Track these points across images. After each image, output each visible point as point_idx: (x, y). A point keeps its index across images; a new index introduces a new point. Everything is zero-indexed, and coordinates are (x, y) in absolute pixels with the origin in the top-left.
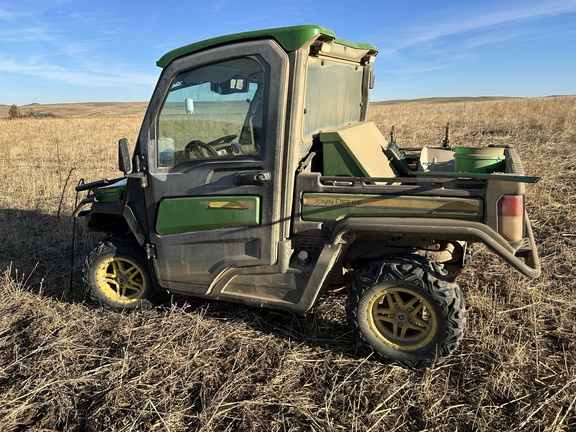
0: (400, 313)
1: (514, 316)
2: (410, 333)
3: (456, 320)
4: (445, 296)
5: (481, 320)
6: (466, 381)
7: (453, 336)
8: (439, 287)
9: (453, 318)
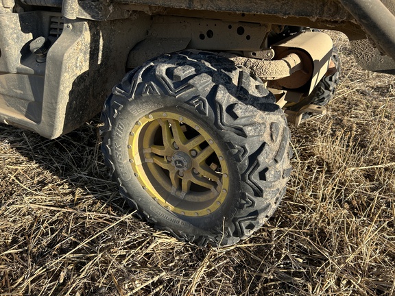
0: (177, 157)
1: (369, 176)
2: (194, 189)
3: (261, 184)
4: (244, 135)
5: (323, 177)
6: (266, 281)
7: (252, 210)
8: (235, 117)
9: (255, 178)
